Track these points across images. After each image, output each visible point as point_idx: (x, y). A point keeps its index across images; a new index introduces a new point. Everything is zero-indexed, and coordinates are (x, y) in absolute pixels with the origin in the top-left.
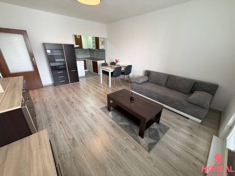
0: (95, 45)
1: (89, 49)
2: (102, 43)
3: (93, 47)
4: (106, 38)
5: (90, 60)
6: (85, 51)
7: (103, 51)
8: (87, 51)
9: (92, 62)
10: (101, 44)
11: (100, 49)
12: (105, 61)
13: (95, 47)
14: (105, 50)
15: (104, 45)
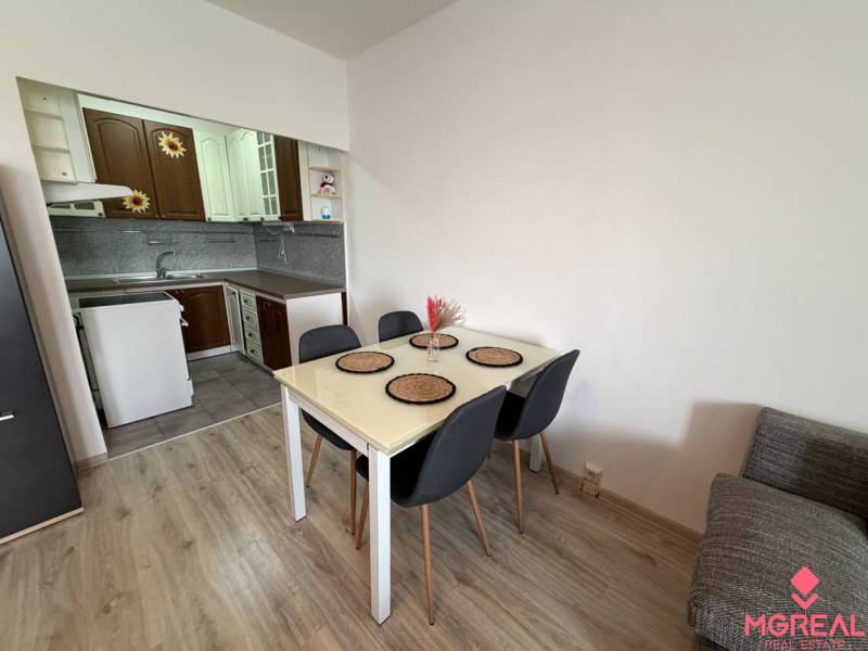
0: (277, 195)
1: (246, 223)
2: (323, 185)
3: (267, 212)
4: (346, 148)
5: (243, 291)
6: (228, 237)
7: (330, 232)
8: (237, 237)
9: (254, 302)
10: (316, 188)
11: (307, 217)
12: (344, 296)
13: (275, 213)
14: (339, 227)
15: (336, 198)
